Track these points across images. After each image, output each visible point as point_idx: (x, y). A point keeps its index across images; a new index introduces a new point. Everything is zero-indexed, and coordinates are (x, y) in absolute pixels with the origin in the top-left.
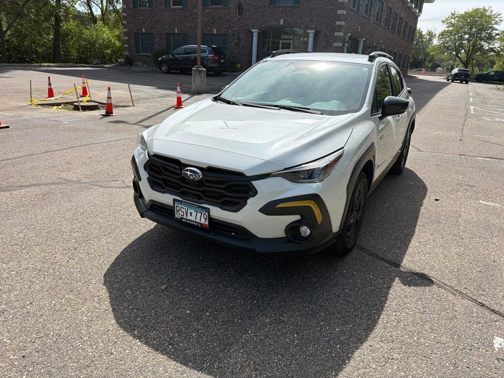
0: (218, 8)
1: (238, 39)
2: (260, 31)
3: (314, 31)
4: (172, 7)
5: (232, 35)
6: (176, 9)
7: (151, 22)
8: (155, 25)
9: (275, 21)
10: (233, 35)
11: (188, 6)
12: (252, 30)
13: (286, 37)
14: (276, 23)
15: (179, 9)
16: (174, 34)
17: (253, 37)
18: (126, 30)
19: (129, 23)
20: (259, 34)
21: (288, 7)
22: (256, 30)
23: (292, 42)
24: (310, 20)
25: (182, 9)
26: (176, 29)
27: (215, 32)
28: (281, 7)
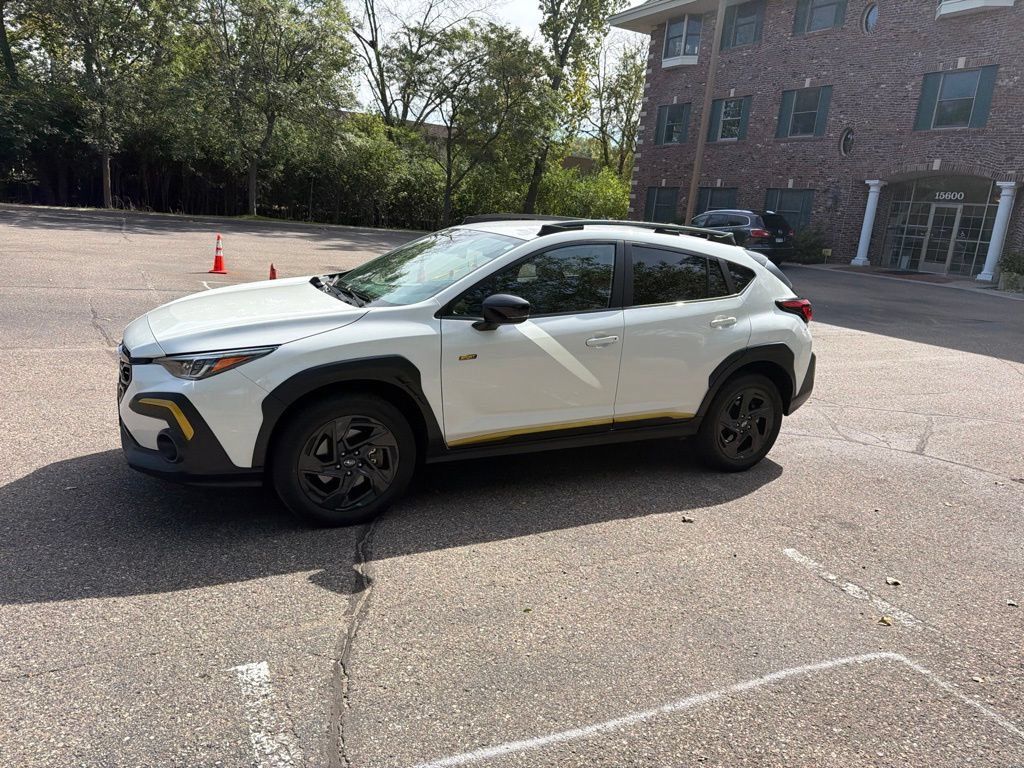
0: (803, 140)
1: (836, 200)
2: (886, 184)
3: (1013, 184)
4: (720, 140)
5: (824, 192)
6: (724, 144)
7: (678, 168)
8: (686, 172)
9: (923, 162)
10: (826, 191)
11: (748, 138)
12: (867, 182)
13: (949, 196)
14: (922, 168)
15: (730, 143)
16: (715, 189)
17: (867, 196)
18: (636, 183)
19: (643, 170)
20: (883, 190)
21: (955, 132)
22: (877, 182)
23: (960, 207)
24: (1007, 159)
25: (736, 143)
26: (719, 181)
27: (790, 186)
28: (939, 133)
